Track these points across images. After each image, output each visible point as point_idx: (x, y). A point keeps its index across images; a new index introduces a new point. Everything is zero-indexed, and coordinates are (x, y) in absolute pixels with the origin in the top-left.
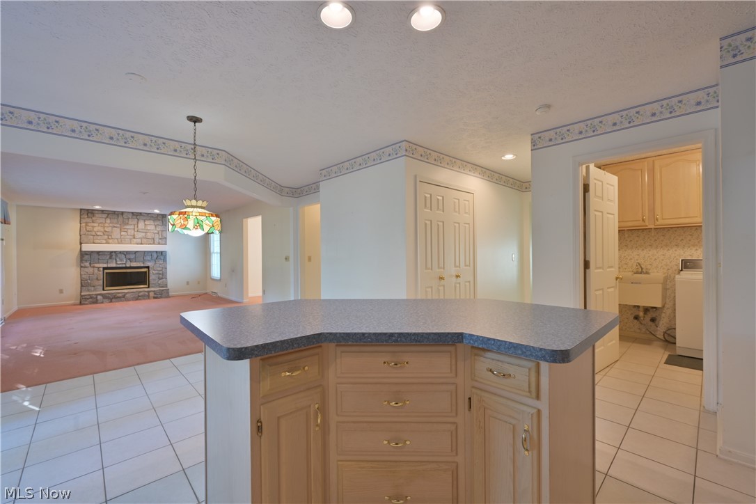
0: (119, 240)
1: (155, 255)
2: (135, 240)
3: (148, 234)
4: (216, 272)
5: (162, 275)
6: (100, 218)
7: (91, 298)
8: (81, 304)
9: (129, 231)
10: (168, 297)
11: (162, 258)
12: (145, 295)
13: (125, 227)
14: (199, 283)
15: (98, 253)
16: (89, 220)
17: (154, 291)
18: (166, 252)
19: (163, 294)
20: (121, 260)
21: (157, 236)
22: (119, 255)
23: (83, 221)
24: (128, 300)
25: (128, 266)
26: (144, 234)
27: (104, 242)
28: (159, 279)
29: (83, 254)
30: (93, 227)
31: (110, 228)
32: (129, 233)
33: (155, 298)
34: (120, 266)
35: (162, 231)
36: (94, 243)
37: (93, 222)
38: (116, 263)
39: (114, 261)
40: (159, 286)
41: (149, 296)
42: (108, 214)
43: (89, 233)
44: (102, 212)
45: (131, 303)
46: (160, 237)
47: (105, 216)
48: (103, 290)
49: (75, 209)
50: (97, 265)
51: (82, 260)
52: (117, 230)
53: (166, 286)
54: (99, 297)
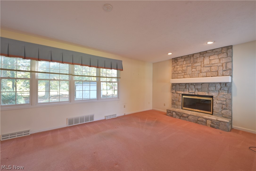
0: (191, 75)
1: (219, 87)
2: (201, 74)
3: (212, 68)
5: (227, 106)
6: (180, 62)
7: (170, 112)
8: (166, 114)
9: (198, 67)
11: (226, 89)
12: (202, 121)
13: (195, 65)
15: (179, 84)
16: (175, 64)
17: (211, 120)
18: (231, 83)
20: (192, 90)
21: (221, 68)
22: (191, 86)
23: (173, 65)
24: (190, 121)
25: (196, 94)
26: (208, 69)
27: (182, 77)
29: (173, 85)
30: (177, 68)
31: (186, 67)
32: (197, 70)
33: (212, 126)
34: (191, 94)
35: (226, 63)
36: (177, 78)
37: (177, 65)
38: (189, 92)
39: (188, 90)
40: (223, 116)
41: (206, 123)
42: (185, 58)
43: (175, 72)
44: (182, 57)
46: (224, 69)
47: (183, 60)
48: (182, 109)
49: (170, 60)
50: (178, 92)
51: (172, 89)
52: (190, 68)
53: (231, 117)
54: (174, 113)
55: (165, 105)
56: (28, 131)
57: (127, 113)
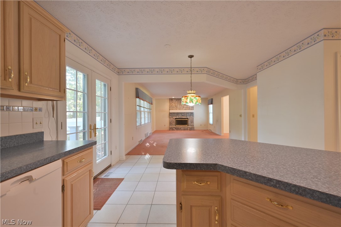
0: (179, 109)
1: (190, 114)
4: (211, 121)
5: (192, 122)
6: (174, 101)
7: (172, 128)
8: (169, 130)
10: (194, 130)
11: (192, 115)
14: (205, 125)
15: (174, 113)
16: (171, 102)
17: (189, 127)
18: (193, 113)
19: (192, 129)
20: (180, 116)
22: (179, 114)
23: (170, 102)
24: (182, 130)
25: (182, 118)
27: (175, 109)
28: (191, 123)
29: (170, 113)
30: (173, 104)
31: (177, 105)
33: (190, 130)
34: (180, 118)
36: (173, 110)
39: (178, 116)
40: (191, 126)
41: (188, 129)
43: (172, 106)
44: (175, 99)
45: (182, 131)
48: (175, 126)
49: (168, 99)
50: (174, 117)
51: (170, 116)
52: (179, 105)
53: (193, 126)
54: (174, 128)
55: (165, 126)
56: (142, 140)
57: (153, 132)
